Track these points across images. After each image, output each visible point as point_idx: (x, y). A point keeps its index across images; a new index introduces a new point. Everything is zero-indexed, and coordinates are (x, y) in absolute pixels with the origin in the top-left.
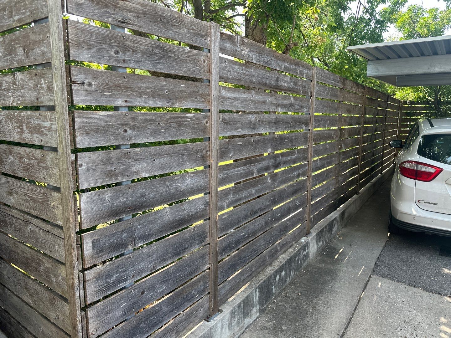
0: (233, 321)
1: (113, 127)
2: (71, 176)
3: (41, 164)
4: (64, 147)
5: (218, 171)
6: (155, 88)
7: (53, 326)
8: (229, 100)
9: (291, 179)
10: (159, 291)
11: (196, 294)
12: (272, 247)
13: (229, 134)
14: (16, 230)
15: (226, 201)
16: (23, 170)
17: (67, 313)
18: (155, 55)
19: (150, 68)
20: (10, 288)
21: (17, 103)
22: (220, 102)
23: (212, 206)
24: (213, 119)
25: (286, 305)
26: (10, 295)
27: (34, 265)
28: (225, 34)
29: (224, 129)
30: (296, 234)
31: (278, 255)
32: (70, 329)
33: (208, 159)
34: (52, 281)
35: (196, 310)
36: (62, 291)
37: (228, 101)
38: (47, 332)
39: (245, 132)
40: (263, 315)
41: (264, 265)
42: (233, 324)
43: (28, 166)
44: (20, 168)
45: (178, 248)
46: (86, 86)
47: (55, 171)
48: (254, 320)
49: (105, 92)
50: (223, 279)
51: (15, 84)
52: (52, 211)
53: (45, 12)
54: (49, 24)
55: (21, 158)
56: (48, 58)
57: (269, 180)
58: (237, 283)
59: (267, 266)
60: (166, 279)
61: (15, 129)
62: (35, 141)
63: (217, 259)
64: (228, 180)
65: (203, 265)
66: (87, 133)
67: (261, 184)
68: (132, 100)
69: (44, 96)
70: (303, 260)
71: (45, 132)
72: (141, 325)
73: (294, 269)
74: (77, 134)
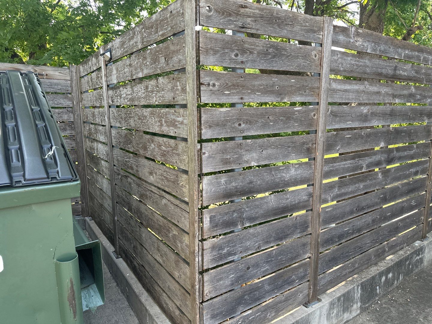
0: (332, 313)
1: (230, 122)
2: (197, 162)
3: (174, 151)
4: (193, 138)
5: (323, 163)
6: (267, 85)
7: (176, 283)
8: (340, 92)
9: (407, 177)
10: (262, 270)
11: (295, 279)
12: (379, 246)
13: (337, 126)
14: (153, 202)
15: (330, 194)
16: (161, 155)
17: (188, 274)
18: (269, 54)
19: (264, 67)
20: (146, 248)
21: (159, 102)
22: (330, 95)
23: (315, 197)
24: (321, 112)
25: (392, 309)
26: (146, 254)
27: (165, 232)
28: (339, 27)
29: (332, 121)
30: (409, 237)
31: (385, 255)
32: (190, 288)
33: (313, 151)
34: (178, 246)
35: (296, 294)
36: (185, 256)
37: (338, 94)
38: (172, 287)
39: (356, 125)
40: (364, 314)
41: (368, 263)
42: (332, 315)
43: (165, 153)
44: (159, 154)
45: (281, 233)
46: (211, 87)
47: (185, 157)
48: (354, 316)
49: (225, 91)
50: (324, 270)
51: (157, 86)
52: (181, 190)
53: (182, 27)
54: (185, 36)
55: (160, 146)
56: (183, 64)
57: (380, 176)
58: (338, 277)
59: (372, 265)
60: (269, 260)
61: (156, 123)
62: (170, 132)
63: (318, 250)
64: (333, 173)
65: (305, 253)
66: (210, 127)
67: (370, 180)
68: (247, 97)
69: (179, 96)
70: (416, 265)
71: (178, 126)
72: (246, 297)
73: (403, 272)
74: (203, 127)
